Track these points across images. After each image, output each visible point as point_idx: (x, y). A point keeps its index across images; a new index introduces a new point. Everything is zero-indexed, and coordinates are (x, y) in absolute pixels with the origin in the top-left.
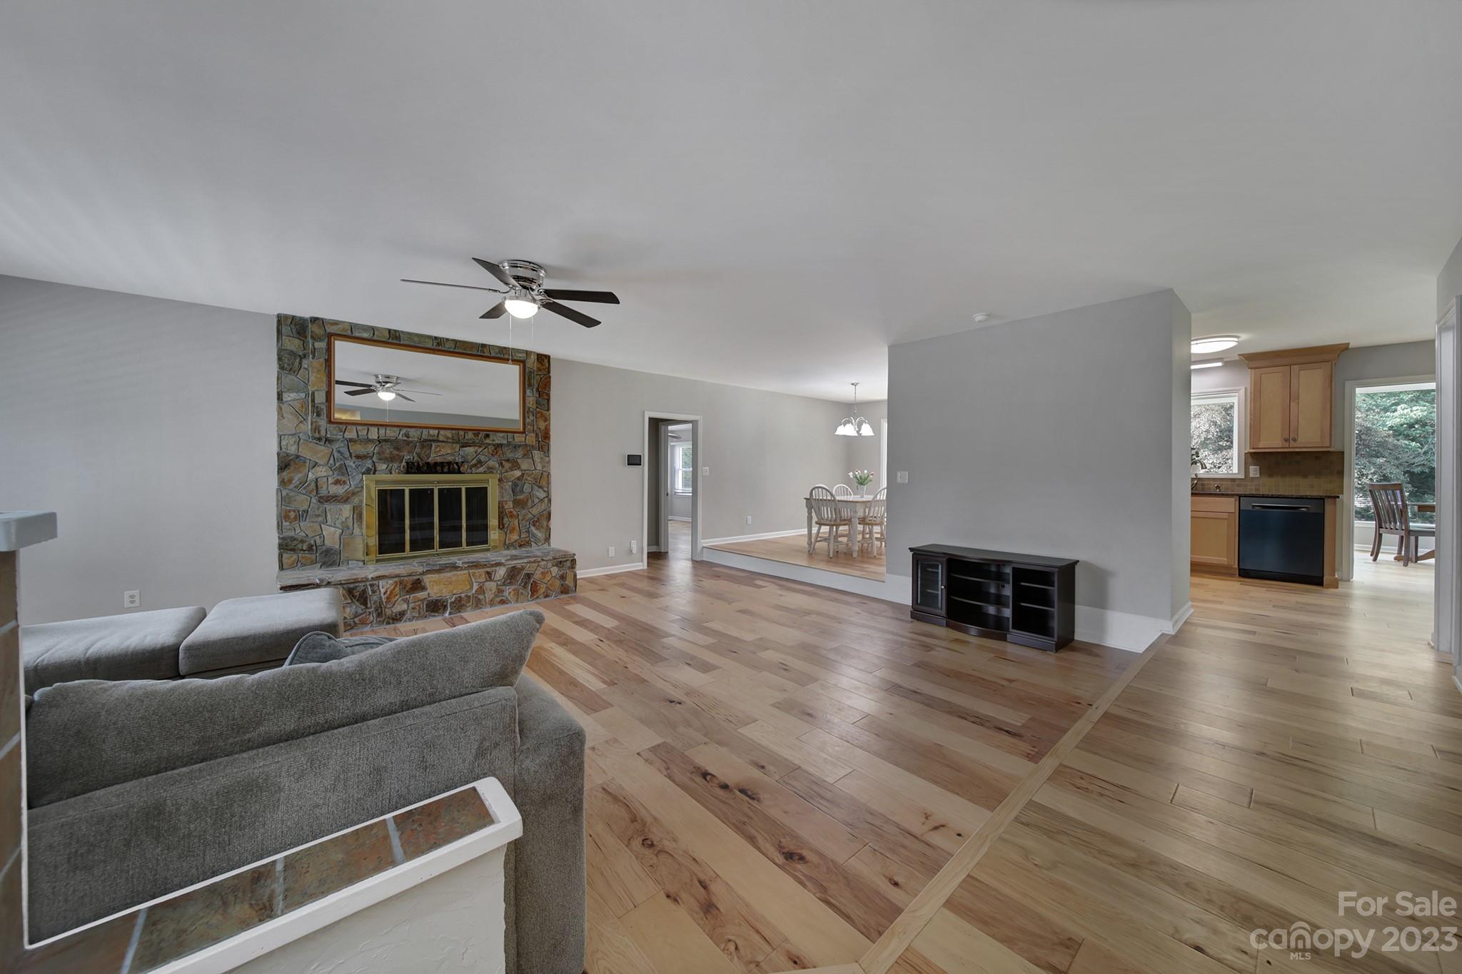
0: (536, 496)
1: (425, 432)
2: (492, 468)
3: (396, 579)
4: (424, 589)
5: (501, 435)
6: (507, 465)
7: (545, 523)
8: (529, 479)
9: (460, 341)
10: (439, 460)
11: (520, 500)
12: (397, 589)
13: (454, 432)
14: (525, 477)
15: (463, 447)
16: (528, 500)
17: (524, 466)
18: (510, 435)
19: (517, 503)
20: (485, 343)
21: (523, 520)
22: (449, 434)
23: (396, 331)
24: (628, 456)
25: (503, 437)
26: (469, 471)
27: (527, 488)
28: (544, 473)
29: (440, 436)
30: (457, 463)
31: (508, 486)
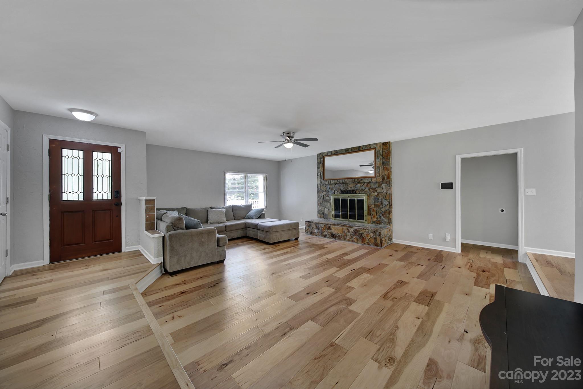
0: (384, 203)
1: (344, 180)
2: (366, 192)
3: (325, 225)
4: (331, 229)
5: (367, 179)
6: (372, 190)
7: (388, 216)
8: (380, 196)
9: (353, 148)
10: (350, 189)
11: (377, 204)
12: (325, 228)
13: (351, 179)
14: (379, 195)
15: (356, 184)
16: (380, 204)
17: (378, 191)
18: (370, 179)
19: (376, 206)
20: (360, 145)
21: (378, 213)
22: (350, 180)
23: (336, 150)
24: (441, 183)
25: (367, 180)
26: (359, 193)
27: (380, 200)
28: (387, 194)
29: (348, 181)
30: (355, 190)
31: (372, 198)
